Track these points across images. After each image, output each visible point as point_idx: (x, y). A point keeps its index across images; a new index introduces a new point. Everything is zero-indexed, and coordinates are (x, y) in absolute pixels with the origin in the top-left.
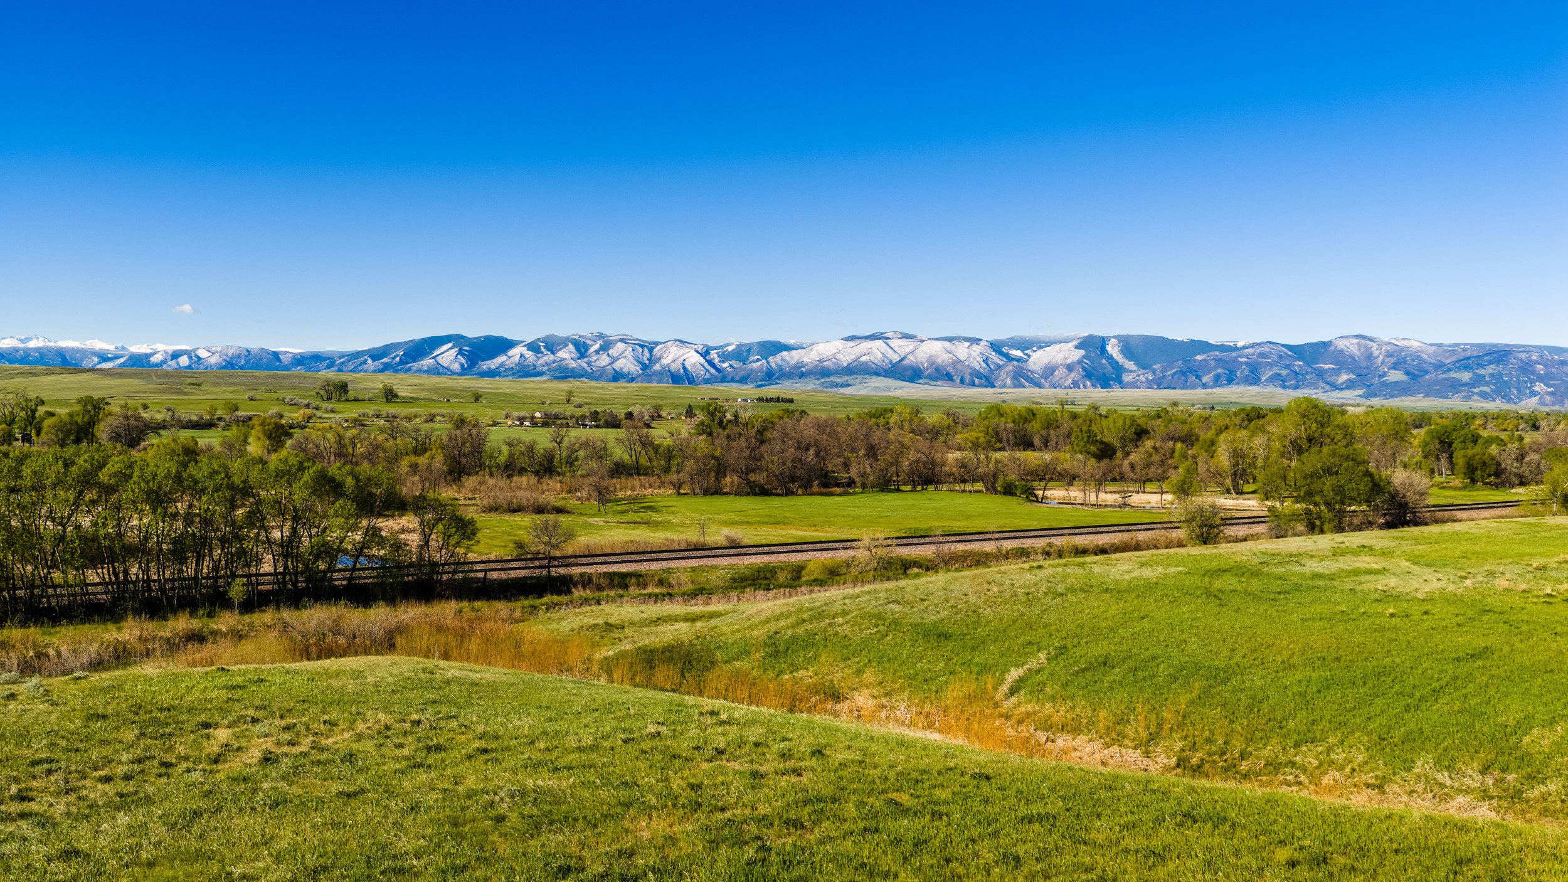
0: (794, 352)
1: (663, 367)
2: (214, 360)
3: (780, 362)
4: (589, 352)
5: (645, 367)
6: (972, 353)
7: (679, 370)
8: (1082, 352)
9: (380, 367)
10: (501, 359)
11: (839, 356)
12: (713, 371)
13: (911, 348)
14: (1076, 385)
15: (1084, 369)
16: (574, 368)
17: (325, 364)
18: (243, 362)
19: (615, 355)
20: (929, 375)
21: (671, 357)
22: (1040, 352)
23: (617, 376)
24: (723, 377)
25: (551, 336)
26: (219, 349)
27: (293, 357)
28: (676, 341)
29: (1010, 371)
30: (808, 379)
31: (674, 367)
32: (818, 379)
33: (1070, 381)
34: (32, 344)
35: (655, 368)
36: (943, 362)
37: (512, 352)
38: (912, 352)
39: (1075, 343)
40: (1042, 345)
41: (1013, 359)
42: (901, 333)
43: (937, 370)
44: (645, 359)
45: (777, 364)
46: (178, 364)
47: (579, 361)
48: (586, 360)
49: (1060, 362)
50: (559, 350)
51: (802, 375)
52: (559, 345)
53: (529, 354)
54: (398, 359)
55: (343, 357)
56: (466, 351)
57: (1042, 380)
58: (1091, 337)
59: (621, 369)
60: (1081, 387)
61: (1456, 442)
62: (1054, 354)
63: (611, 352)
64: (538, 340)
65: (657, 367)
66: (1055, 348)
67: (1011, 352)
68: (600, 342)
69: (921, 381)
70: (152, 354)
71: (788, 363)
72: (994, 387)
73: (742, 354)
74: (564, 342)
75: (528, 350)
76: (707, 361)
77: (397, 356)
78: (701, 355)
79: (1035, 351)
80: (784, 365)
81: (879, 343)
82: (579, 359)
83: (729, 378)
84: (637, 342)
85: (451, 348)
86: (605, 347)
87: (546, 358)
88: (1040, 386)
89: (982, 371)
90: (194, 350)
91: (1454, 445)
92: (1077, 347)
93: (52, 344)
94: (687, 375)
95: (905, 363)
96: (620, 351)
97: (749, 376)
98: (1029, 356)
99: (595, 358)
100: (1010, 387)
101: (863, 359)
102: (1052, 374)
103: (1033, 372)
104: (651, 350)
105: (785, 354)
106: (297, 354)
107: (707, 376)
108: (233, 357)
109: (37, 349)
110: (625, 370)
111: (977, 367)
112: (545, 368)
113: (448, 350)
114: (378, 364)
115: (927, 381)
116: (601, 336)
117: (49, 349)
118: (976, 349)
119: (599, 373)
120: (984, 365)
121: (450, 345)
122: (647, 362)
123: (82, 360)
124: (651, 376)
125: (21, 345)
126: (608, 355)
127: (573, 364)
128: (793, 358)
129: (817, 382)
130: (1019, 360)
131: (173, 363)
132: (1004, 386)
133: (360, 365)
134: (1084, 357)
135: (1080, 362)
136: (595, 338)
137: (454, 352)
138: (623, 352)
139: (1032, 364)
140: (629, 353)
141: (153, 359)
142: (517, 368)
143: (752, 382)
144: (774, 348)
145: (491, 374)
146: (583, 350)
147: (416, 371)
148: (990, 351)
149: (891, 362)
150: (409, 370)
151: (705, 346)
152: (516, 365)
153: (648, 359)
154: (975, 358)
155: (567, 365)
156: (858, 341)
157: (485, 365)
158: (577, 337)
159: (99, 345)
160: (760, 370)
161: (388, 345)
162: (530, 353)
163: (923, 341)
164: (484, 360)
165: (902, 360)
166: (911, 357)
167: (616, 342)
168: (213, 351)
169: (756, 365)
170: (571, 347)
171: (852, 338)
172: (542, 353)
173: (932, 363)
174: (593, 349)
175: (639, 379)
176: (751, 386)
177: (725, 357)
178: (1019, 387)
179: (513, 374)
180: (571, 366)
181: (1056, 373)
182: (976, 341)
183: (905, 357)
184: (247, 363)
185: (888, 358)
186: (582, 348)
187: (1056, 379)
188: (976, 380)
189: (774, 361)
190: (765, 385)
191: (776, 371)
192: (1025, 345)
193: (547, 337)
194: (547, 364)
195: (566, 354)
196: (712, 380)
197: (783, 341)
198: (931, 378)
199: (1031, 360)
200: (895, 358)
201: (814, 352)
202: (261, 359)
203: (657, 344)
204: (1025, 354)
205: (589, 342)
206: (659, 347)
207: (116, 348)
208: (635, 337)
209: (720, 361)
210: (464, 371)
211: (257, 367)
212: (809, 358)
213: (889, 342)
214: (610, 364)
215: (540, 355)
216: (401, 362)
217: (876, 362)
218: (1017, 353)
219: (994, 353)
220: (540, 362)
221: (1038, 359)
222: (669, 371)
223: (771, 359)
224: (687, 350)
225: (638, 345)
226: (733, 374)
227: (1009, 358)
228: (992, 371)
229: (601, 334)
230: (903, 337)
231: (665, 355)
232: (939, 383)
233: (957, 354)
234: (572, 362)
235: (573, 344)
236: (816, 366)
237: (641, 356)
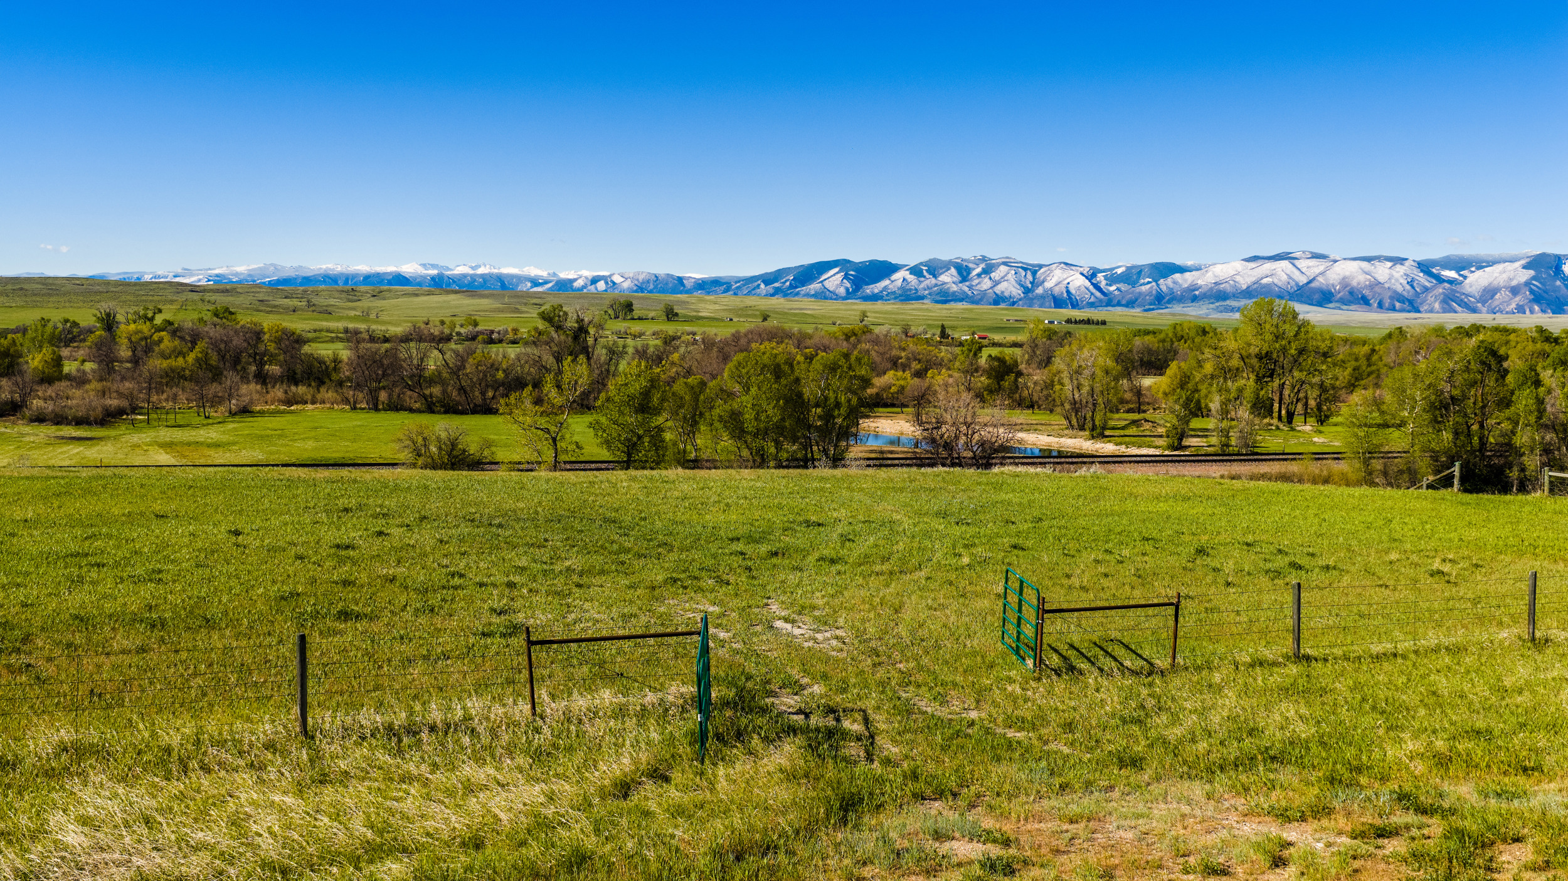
0: (1187, 274)
1: (1046, 291)
2: (626, 285)
3: (1171, 285)
4: (971, 275)
5: (1027, 291)
6: (1394, 273)
7: (1062, 293)
8: (1532, 273)
9: (772, 291)
10: (885, 283)
11: (1238, 278)
12: (1098, 294)
13: (1321, 268)
14: (1520, 309)
15: (1532, 292)
16: (955, 292)
17: (722, 288)
18: (652, 286)
19: (997, 278)
20: (1341, 298)
21: (1055, 280)
22: (1479, 273)
23: (998, 300)
24: (1109, 301)
25: (934, 259)
26: (631, 275)
27: (695, 282)
28: (1061, 263)
29: (1440, 294)
30: (1202, 302)
31: (1057, 291)
32: (1212, 303)
33: (1513, 306)
34: (480, 271)
35: (1037, 291)
36: (1359, 284)
37: (895, 277)
38: (1322, 274)
39: (1523, 262)
40: (1481, 264)
41: (1444, 281)
42: (1311, 253)
43: (1351, 293)
44: (1028, 282)
45: (1168, 287)
46: (596, 289)
47: (961, 285)
48: (967, 283)
49: (1502, 284)
50: (941, 274)
51: (1195, 299)
52: (941, 268)
53: (911, 278)
54: (788, 283)
55: (739, 282)
56: (852, 275)
57: (1479, 305)
58: (1543, 255)
59: (1003, 292)
60: (1528, 312)
62: (1496, 275)
63: (993, 275)
64: (921, 264)
65: (1040, 291)
66: (1499, 268)
67: (1443, 273)
68: (982, 266)
69: (1331, 305)
70: (575, 280)
71: (1180, 285)
72: (1419, 312)
73: (1132, 276)
74: (946, 266)
75: (911, 274)
76: (1092, 284)
77: (786, 281)
78: (1087, 277)
79: (1474, 272)
80: (1176, 289)
81: (1285, 264)
82: (961, 282)
83: (1115, 302)
84: (1020, 265)
85: (837, 273)
86: (987, 271)
87: (928, 282)
88: (1474, 310)
89: (1405, 294)
90: (610, 276)
92: (1525, 267)
93: (496, 271)
94: (1070, 298)
95: (1313, 285)
96: (1002, 274)
97: (1136, 300)
98: (1465, 277)
99: (977, 281)
100: (1438, 312)
101: (1265, 281)
102: (1492, 297)
103: (1467, 295)
104: (1034, 273)
105: (1177, 276)
106: (699, 279)
107: (1092, 300)
108: (643, 283)
109: (482, 276)
110: (1006, 294)
111: (1399, 289)
112: (927, 292)
113: (834, 275)
114: (770, 289)
115: (1338, 305)
116: (984, 259)
117: (490, 275)
118: (1400, 270)
119: (979, 297)
120: (1408, 287)
121: (836, 270)
122: (1030, 286)
123: (517, 285)
124: (1032, 299)
125: (471, 272)
126: (990, 278)
127: (954, 288)
128: (1186, 280)
129: (1212, 306)
130: (1451, 282)
131: (592, 288)
132: (1431, 311)
133: (754, 289)
134: (1534, 278)
135: (1527, 284)
136: (977, 262)
137: (840, 276)
138: (1006, 275)
139: (1467, 287)
140: (1011, 276)
141: (576, 284)
142: (900, 292)
143: (1139, 306)
144: (1167, 269)
145: (875, 298)
146: (965, 274)
147: (804, 295)
148: (1416, 271)
149: (1297, 284)
150: (797, 294)
151: (1091, 268)
152: (899, 289)
153: (1031, 283)
154: (1397, 280)
155: (949, 288)
156: (1260, 262)
157: (869, 290)
158: (959, 261)
159: (534, 272)
160: (1150, 293)
161: (779, 270)
162: (912, 277)
163: (1335, 261)
164: (868, 284)
165: (1310, 282)
166: (1321, 279)
167: (999, 265)
168: (626, 276)
169: (1144, 288)
170: (953, 270)
171: (1254, 259)
172: (924, 277)
173: (1345, 282)
174: (975, 273)
175: (1021, 302)
176: (1138, 310)
177: (1112, 279)
178: (1449, 312)
179: (895, 298)
180: (952, 290)
181: (1497, 297)
182: (1400, 261)
183: (1314, 279)
184: (656, 287)
185: (1294, 280)
186: (963, 272)
187: (1496, 303)
188: (1398, 305)
189: (1165, 284)
190: (1153, 309)
191: (1167, 295)
192: (1462, 265)
193: (930, 261)
194: (929, 288)
195: (948, 278)
196: (1097, 304)
197: (1178, 263)
198: (1343, 301)
199: (1467, 281)
200: (1303, 280)
201: (1210, 274)
202: (667, 284)
203: (1041, 266)
204: (1460, 275)
205: (971, 265)
206: (1042, 270)
207: (549, 274)
208: (1019, 259)
209: (1107, 284)
210: (849, 295)
211: (663, 291)
212: (1204, 280)
213: (1296, 262)
214: (991, 288)
215: (922, 279)
216: (791, 287)
217: (1280, 284)
218: (1452, 274)
219: (1421, 274)
220: (922, 286)
221: (1476, 281)
222: (1052, 295)
223: (1161, 281)
224: (1072, 273)
225: (1022, 268)
226: (1120, 298)
227: (1440, 280)
228: (1417, 294)
229: (984, 257)
230: (1312, 257)
231: (1049, 278)
232: (1352, 307)
233: (1376, 276)
234: (954, 285)
235: (955, 267)
236: (1211, 289)
237: (1023, 279)
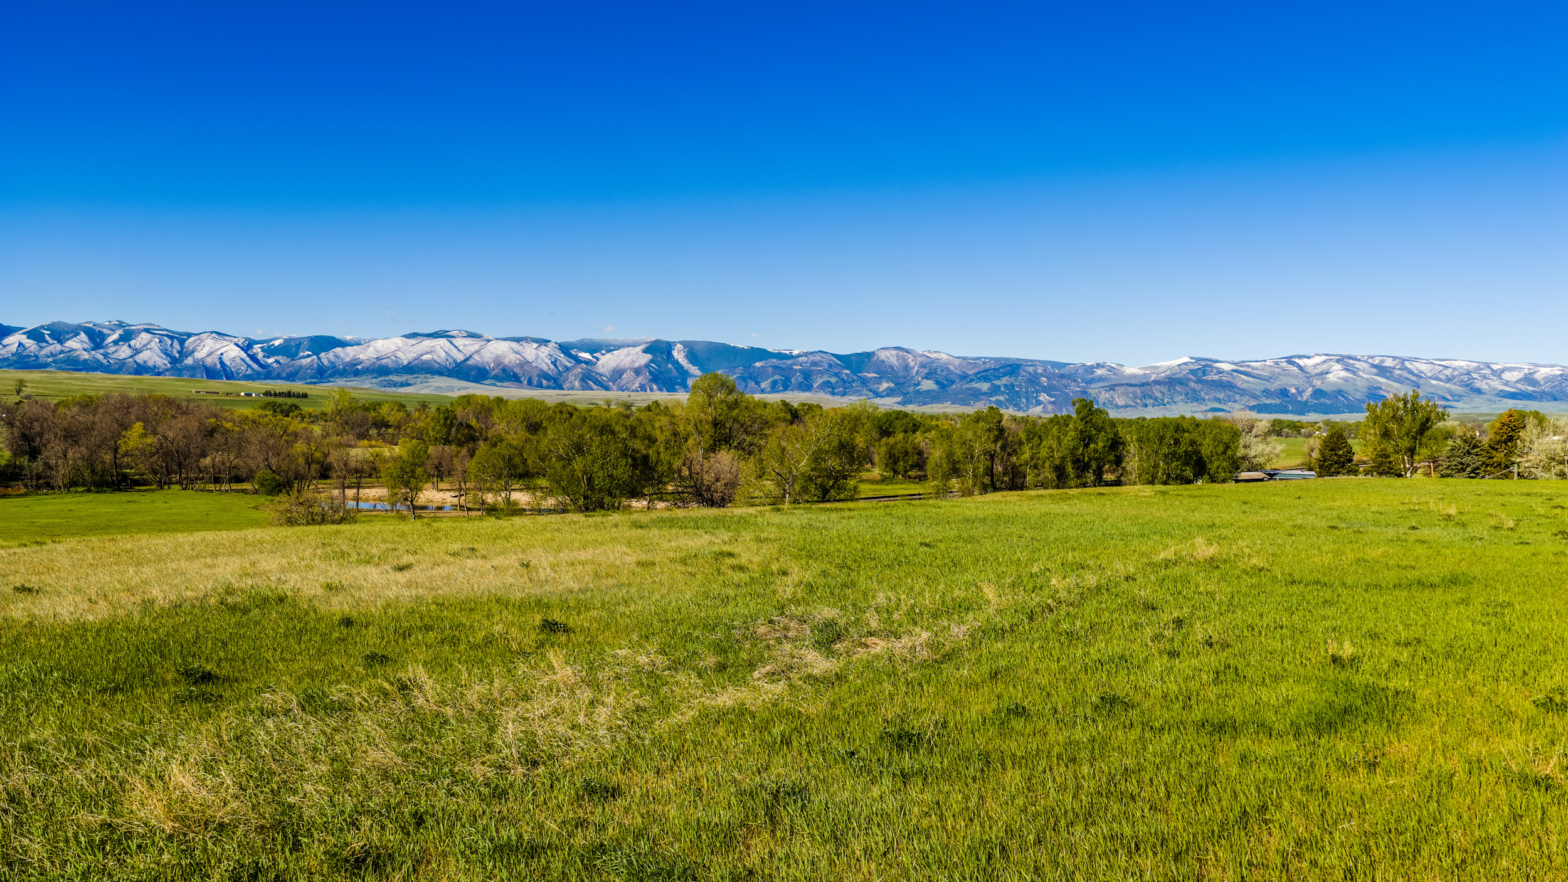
0: (349, 349)
1: (196, 361)
3: (333, 359)
4: (106, 342)
5: (174, 361)
6: (540, 354)
7: (215, 364)
8: (649, 356)
11: (399, 354)
12: (255, 366)
13: (477, 347)
14: (643, 388)
15: (651, 373)
16: (86, 360)
19: (138, 346)
20: (495, 375)
21: (206, 350)
22: (608, 356)
23: (141, 369)
24: (267, 373)
25: (59, 323)
28: (212, 332)
29: (579, 373)
30: (364, 377)
31: (209, 361)
32: (375, 378)
33: (637, 385)
35: (186, 362)
36: (510, 362)
37: (8, 340)
38: (477, 352)
39: (643, 347)
40: (610, 348)
41: (581, 362)
42: (467, 332)
43: (504, 370)
44: (175, 352)
45: (329, 361)
47: (93, 352)
48: (101, 351)
49: (627, 366)
50: (68, 339)
51: (357, 373)
52: (68, 333)
53: (29, 343)
57: (611, 383)
58: (658, 341)
59: (145, 362)
60: (648, 390)
62: (622, 357)
63: (132, 343)
64: (42, 327)
65: (189, 361)
66: (624, 351)
67: (580, 355)
68: (120, 332)
69: (487, 382)
71: (342, 359)
72: (563, 389)
73: (290, 349)
74: (75, 331)
75: (28, 338)
76: (249, 355)
78: (242, 349)
79: (604, 354)
80: (338, 362)
81: (442, 342)
82: (93, 349)
83: (275, 374)
84: (165, 333)
86: (127, 336)
87: (51, 348)
88: (607, 388)
89: (550, 372)
92: (645, 351)
94: (224, 370)
95: (469, 362)
96: (144, 342)
97: (297, 373)
98: (598, 359)
99: (113, 349)
100: (578, 389)
101: (425, 357)
102: (620, 377)
103: (601, 375)
104: (182, 342)
105: (338, 350)
107: (249, 372)
110: (150, 364)
111: (545, 368)
112: (50, 359)
115: (493, 381)
116: (121, 325)
118: (545, 351)
119: (117, 366)
120: (552, 367)
122: (177, 355)
124: (181, 370)
126: (130, 346)
127: (86, 356)
128: (347, 355)
129: (374, 380)
130: (587, 362)
132: (572, 388)
134: (651, 361)
135: (647, 366)
136: (113, 327)
138: (149, 343)
139: (600, 367)
140: (155, 343)
142: (14, 358)
143: (301, 379)
144: (325, 343)
146: (98, 340)
148: (558, 352)
149: (455, 361)
151: (246, 339)
152: (13, 355)
153: (178, 352)
154: (543, 360)
155: (78, 356)
156: (420, 339)
158: (90, 325)
160: (311, 367)
162: (31, 342)
163: (489, 341)
165: (467, 359)
166: (476, 357)
167: (140, 332)
169: (305, 362)
170: (83, 336)
171: (414, 335)
172: (47, 342)
173: (498, 362)
174: (110, 339)
175: (167, 373)
176: (300, 383)
177: (270, 351)
178: (587, 389)
179: (9, 366)
180: (82, 358)
181: (624, 376)
182: (545, 342)
183: (470, 357)
185: (452, 357)
186: (96, 338)
187: (624, 382)
188: (544, 382)
189: (326, 357)
190: (316, 383)
191: (328, 369)
192: (594, 348)
193: (53, 324)
194: (52, 355)
195: (77, 345)
196: (255, 376)
197: (337, 337)
198: (497, 378)
199: (600, 362)
200: (460, 357)
201: (371, 349)
203: (189, 335)
204: (593, 357)
205: (105, 331)
206: (192, 339)
208: (163, 326)
209: (264, 356)
212: (366, 355)
213: (453, 340)
214: (131, 356)
215: (44, 344)
217: (439, 360)
218: (586, 356)
219: (562, 355)
220: (44, 352)
221: (607, 362)
222: (203, 366)
223: (322, 355)
224: (226, 343)
225: (167, 336)
226: (279, 371)
227: (578, 361)
228: (560, 373)
229: (121, 322)
230: (468, 336)
231: (199, 348)
232: (506, 384)
233: (525, 355)
234: (84, 353)
235: (85, 332)
236: (373, 364)
237: (169, 349)
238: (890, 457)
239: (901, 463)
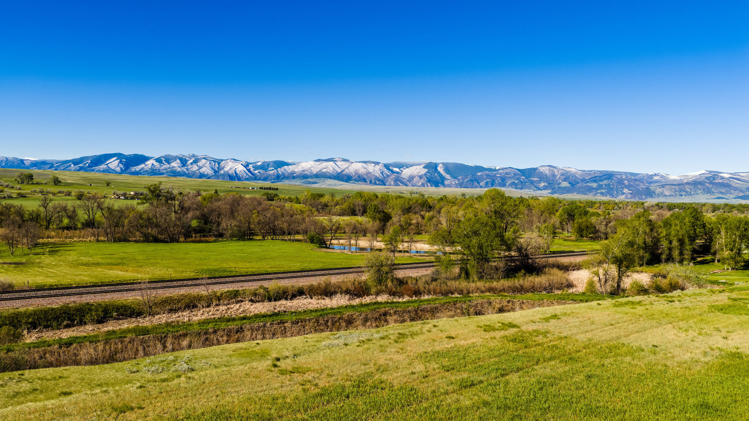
0: (290, 166)
1: (225, 172)
3: (283, 171)
4: (187, 163)
5: (216, 172)
6: (376, 169)
7: (233, 173)
8: (426, 170)
9: (78, 168)
10: (142, 166)
11: (312, 169)
12: (250, 174)
13: (347, 166)
14: (423, 185)
15: (427, 178)
16: (179, 172)
17: (48, 166)
18: (4, 164)
19: (201, 165)
20: (355, 179)
21: (229, 167)
22: (407, 169)
23: (202, 176)
24: (255, 178)
25: (168, 155)
27: (31, 163)
28: (232, 159)
29: (393, 178)
30: (297, 179)
31: (230, 172)
33: (420, 183)
35: (221, 172)
36: (362, 173)
37: (147, 163)
38: (347, 168)
39: (423, 165)
40: (408, 166)
42: (342, 159)
43: (359, 176)
44: (216, 168)
45: (282, 172)
47: (182, 168)
48: (186, 167)
49: (416, 174)
50: (172, 162)
51: (294, 178)
52: (172, 159)
53: (156, 164)
54: (87, 165)
55: (58, 163)
56: (124, 161)
57: (408, 183)
58: (430, 163)
59: (204, 172)
60: (426, 186)
61: (577, 215)
62: (413, 170)
63: (198, 164)
64: (161, 157)
65: (222, 172)
66: (414, 167)
67: (394, 169)
68: (193, 159)
69: (351, 182)
71: (287, 171)
72: (386, 185)
73: (265, 166)
74: (175, 158)
75: (156, 162)
76: (247, 169)
77: (87, 163)
78: (244, 166)
79: (405, 169)
80: (286, 173)
81: (331, 163)
82: (182, 167)
83: (258, 178)
84: (212, 159)
85: (116, 160)
86: (196, 161)
87: (165, 166)
88: (406, 185)
89: (380, 177)
91: (575, 217)
92: (424, 168)
94: (237, 176)
95: (343, 173)
96: (203, 164)
97: (268, 177)
98: (402, 171)
99: (190, 167)
100: (393, 186)
101: (324, 170)
102: (412, 180)
103: (403, 179)
104: (219, 163)
105: (286, 167)
106: (33, 161)
107: (247, 177)
110: (206, 173)
111: (378, 175)
112: (165, 171)
113: (114, 161)
114: (77, 167)
115: (354, 182)
116: (193, 156)
118: (378, 167)
119: (192, 174)
120: (381, 175)
121: (115, 158)
122: (217, 169)
124: (218, 176)
126: (197, 165)
127: (179, 169)
128: (289, 169)
129: (301, 181)
130: (397, 173)
132: (390, 185)
133: (67, 167)
134: (427, 172)
135: (425, 174)
136: (191, 157)
137: (117, 162)
138: (205, 164)
139: (403, 175)
140: (208, 164)
142: (150, 170)
143: (269, 180)
144: (280, 164)
145: (136, 173)
146: (184, 163)
147: (97, 171)
148: (384, 168)
149: (337, 172)
150: (93, 170)
151: (246, 162)
152: (150, 169)
153: (217, 168)
154: (377, 172)
155: (176, 169)
156: (321, 162)
157: (133, 169)
158: (181, 156)
160: (274, 174)
161: (82, 157)
162: (157, 163)
163: (352, 163)
164: (133, 166)
165: (342, 171)
166: (346, 170)
167: (201, 159)
169: (271, 172)
170: (178, 161)
171: (319, 160)
172: (163, 163)
173: (356, 173)
174: (189, 162)
175: (213, 177)
176: (269, 182)
177: (256, 168)
178: (397, 186)
179: (148, 174)
181: (414, 179)
182: (378, 163)
183: (344, 170)
184: (6, 164)
185: (335, 170)
186: (184, 162)
187: (414, 182)
188: (377, 182)
189: (281, 170)
190: (275, 182)
191: (281, 175)
192: (401, 166)
193: (166, 155)
194: (166, 169)
195: (176, 164)
196: (250, 179)
197: (285, 161)
198: (356, 180)
199: (403, 173)
200: (339, 170)
201: (300, 166)
202: (13, 163)
203: (222, 160)
204: (400, 170)
205: (187, 159)
206: (223, 162)
208: (211, 157)
209: (254, 170)
210: (122, 172)
211: (11, 167)
212: (298, 169)
213: (336, 162)
214: (198, 170)
215: (162, 165)
216: (89, 166)
217: (330, 172)
218: (397, 170)
219: (386, 169)
220: (162, 168)
221: (406, 173)
222: (228, 174)
223: (279, 169)
224: (237, 164)
225: (213, 161)
226: (260, 176)
227: (393, 172)
228: (384, 178)
229: (194, 155)
230: (343, 161)
231: (226, 166)
232: (360, 183)
233: (368, 169)
234: (179, 168)
235: (179, 159)
236: (301, 173)
237: (214, 166)
238: (579, 229)
239: (585, 232)
